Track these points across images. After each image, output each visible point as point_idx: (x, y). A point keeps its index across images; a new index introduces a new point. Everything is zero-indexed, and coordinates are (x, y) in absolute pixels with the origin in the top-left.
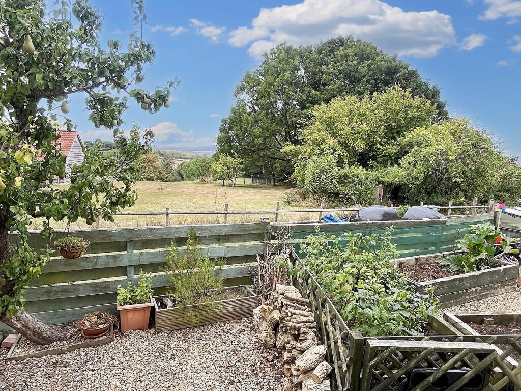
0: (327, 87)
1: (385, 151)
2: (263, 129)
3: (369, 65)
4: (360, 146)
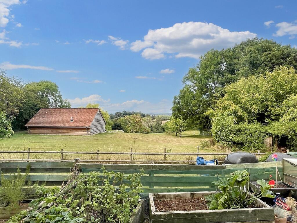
1: (276, 112)
2: (198, 101)
3: (267, 55)
4: (255, 109)
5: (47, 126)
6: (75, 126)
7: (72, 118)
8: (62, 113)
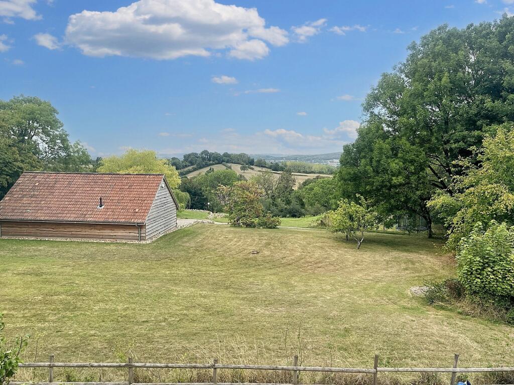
5: (42, 218)
6: (110, 220)
7: (101, 199)
8: (76, 186)
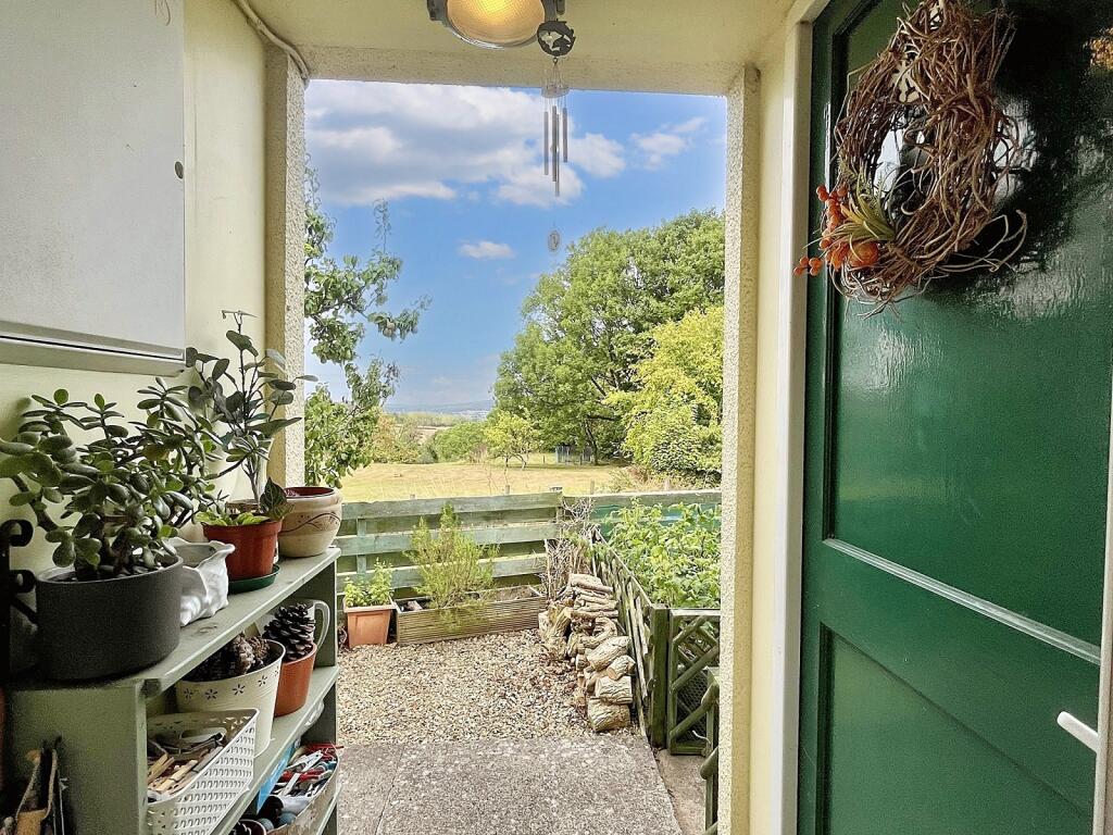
0: (675, 295)
2: (572, 367)
